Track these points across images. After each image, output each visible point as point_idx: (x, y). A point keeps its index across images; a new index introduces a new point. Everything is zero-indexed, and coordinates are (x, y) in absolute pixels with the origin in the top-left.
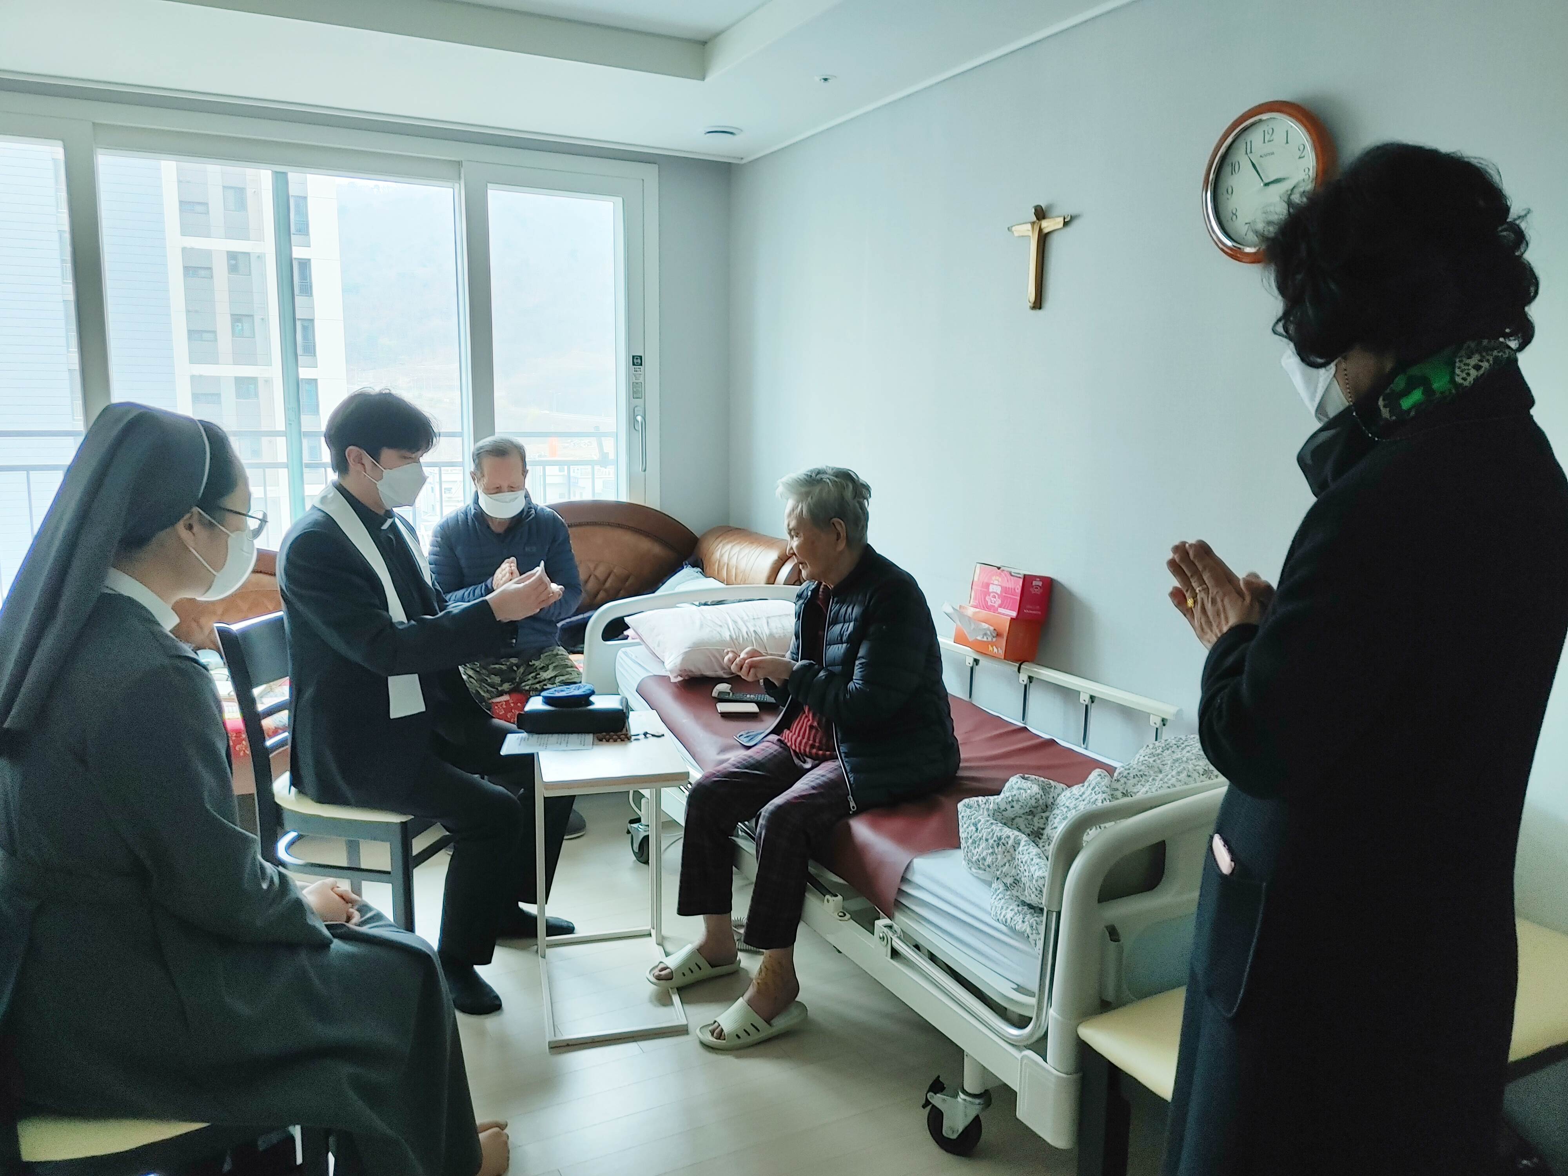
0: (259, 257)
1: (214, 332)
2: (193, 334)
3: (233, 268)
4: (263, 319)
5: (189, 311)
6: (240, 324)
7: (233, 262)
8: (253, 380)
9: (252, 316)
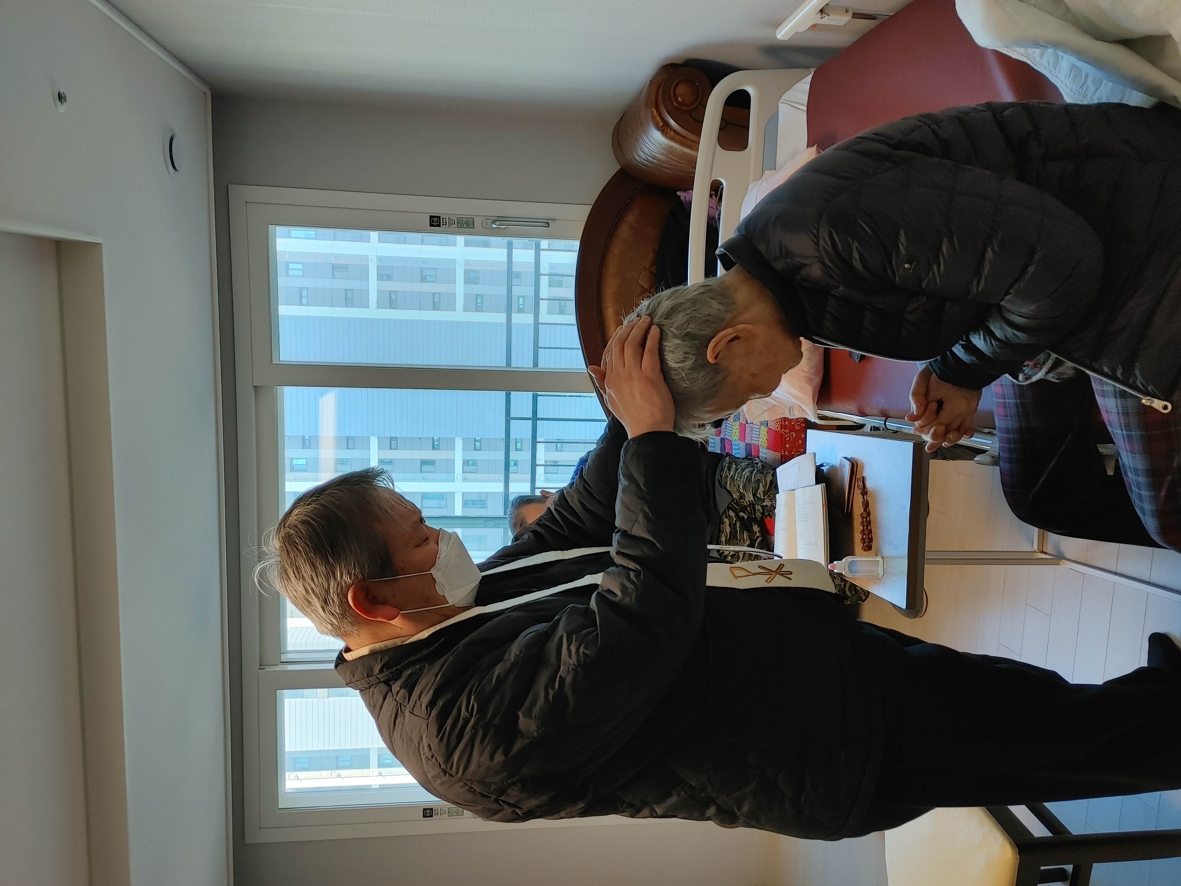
0: (379, 260)
1: (434, 294)
2: (436, 307)
3: (389, 278)
4: (423, 262)
5: (420, 308)
6: (428, 277)
7: (384, 277)
8: (467, 272)
9: (422, 269)
